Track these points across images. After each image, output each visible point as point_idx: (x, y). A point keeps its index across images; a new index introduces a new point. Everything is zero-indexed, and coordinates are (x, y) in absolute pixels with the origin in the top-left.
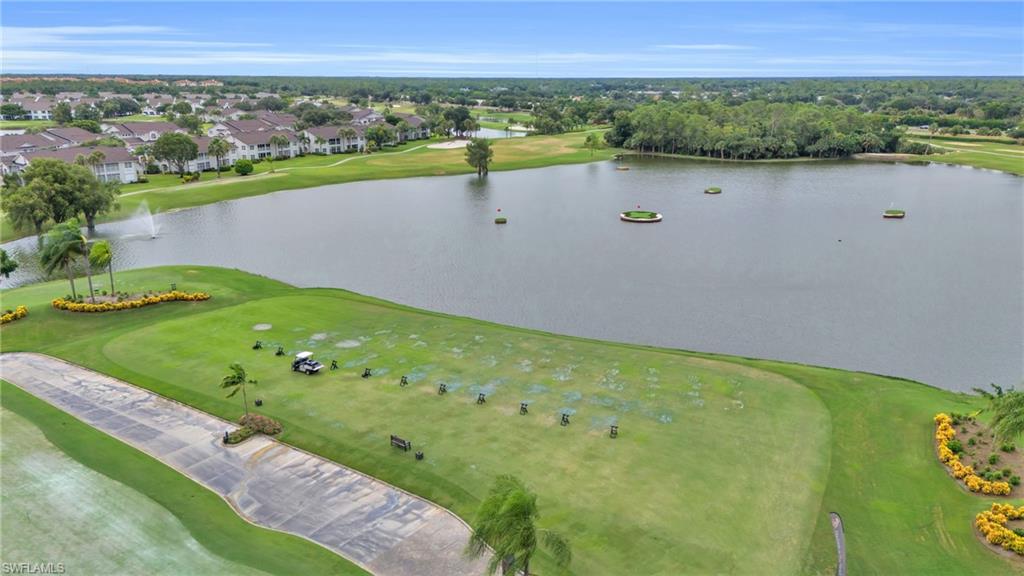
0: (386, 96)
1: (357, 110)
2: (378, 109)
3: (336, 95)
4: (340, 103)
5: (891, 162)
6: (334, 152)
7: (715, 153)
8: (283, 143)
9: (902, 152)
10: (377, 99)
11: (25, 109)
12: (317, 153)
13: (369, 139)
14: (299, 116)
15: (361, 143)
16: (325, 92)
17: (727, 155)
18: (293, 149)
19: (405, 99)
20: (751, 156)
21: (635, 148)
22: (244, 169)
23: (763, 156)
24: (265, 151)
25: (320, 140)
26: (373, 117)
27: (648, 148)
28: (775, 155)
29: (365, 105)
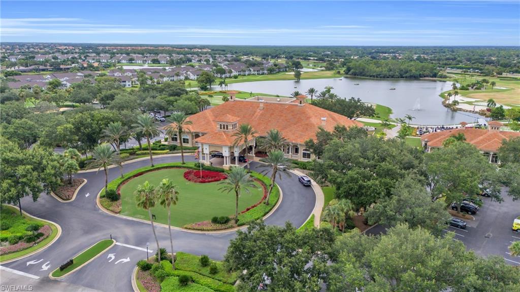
0: (276, 56)
1: (265, 62)
2: (272, 61)
3: (256, 56)
4: (259, 59)
5: (435, 81)
6: (258, 74)
7: (374, 76)
8: (245, 71)
9: (438, 77)
10: (273, 57)
11: (159, 60)
12: (253, 74)
13: (268, 70)
14: (246, 64)
15: (265, 72)
16: (252, 54)
17: (377, 77)
18: (247, 73)
19: (283, 57)
20: (384, 77)
21: (351, 75)
22: (236, 77)
23: (388, 77)
24: (240, 73)
25: (254, 71)
26: (270, 64)
27: (355, 75)
28: (392, 77)
29: (268, 60)
